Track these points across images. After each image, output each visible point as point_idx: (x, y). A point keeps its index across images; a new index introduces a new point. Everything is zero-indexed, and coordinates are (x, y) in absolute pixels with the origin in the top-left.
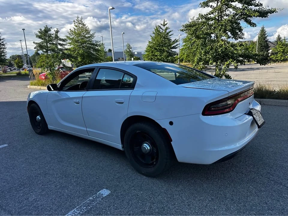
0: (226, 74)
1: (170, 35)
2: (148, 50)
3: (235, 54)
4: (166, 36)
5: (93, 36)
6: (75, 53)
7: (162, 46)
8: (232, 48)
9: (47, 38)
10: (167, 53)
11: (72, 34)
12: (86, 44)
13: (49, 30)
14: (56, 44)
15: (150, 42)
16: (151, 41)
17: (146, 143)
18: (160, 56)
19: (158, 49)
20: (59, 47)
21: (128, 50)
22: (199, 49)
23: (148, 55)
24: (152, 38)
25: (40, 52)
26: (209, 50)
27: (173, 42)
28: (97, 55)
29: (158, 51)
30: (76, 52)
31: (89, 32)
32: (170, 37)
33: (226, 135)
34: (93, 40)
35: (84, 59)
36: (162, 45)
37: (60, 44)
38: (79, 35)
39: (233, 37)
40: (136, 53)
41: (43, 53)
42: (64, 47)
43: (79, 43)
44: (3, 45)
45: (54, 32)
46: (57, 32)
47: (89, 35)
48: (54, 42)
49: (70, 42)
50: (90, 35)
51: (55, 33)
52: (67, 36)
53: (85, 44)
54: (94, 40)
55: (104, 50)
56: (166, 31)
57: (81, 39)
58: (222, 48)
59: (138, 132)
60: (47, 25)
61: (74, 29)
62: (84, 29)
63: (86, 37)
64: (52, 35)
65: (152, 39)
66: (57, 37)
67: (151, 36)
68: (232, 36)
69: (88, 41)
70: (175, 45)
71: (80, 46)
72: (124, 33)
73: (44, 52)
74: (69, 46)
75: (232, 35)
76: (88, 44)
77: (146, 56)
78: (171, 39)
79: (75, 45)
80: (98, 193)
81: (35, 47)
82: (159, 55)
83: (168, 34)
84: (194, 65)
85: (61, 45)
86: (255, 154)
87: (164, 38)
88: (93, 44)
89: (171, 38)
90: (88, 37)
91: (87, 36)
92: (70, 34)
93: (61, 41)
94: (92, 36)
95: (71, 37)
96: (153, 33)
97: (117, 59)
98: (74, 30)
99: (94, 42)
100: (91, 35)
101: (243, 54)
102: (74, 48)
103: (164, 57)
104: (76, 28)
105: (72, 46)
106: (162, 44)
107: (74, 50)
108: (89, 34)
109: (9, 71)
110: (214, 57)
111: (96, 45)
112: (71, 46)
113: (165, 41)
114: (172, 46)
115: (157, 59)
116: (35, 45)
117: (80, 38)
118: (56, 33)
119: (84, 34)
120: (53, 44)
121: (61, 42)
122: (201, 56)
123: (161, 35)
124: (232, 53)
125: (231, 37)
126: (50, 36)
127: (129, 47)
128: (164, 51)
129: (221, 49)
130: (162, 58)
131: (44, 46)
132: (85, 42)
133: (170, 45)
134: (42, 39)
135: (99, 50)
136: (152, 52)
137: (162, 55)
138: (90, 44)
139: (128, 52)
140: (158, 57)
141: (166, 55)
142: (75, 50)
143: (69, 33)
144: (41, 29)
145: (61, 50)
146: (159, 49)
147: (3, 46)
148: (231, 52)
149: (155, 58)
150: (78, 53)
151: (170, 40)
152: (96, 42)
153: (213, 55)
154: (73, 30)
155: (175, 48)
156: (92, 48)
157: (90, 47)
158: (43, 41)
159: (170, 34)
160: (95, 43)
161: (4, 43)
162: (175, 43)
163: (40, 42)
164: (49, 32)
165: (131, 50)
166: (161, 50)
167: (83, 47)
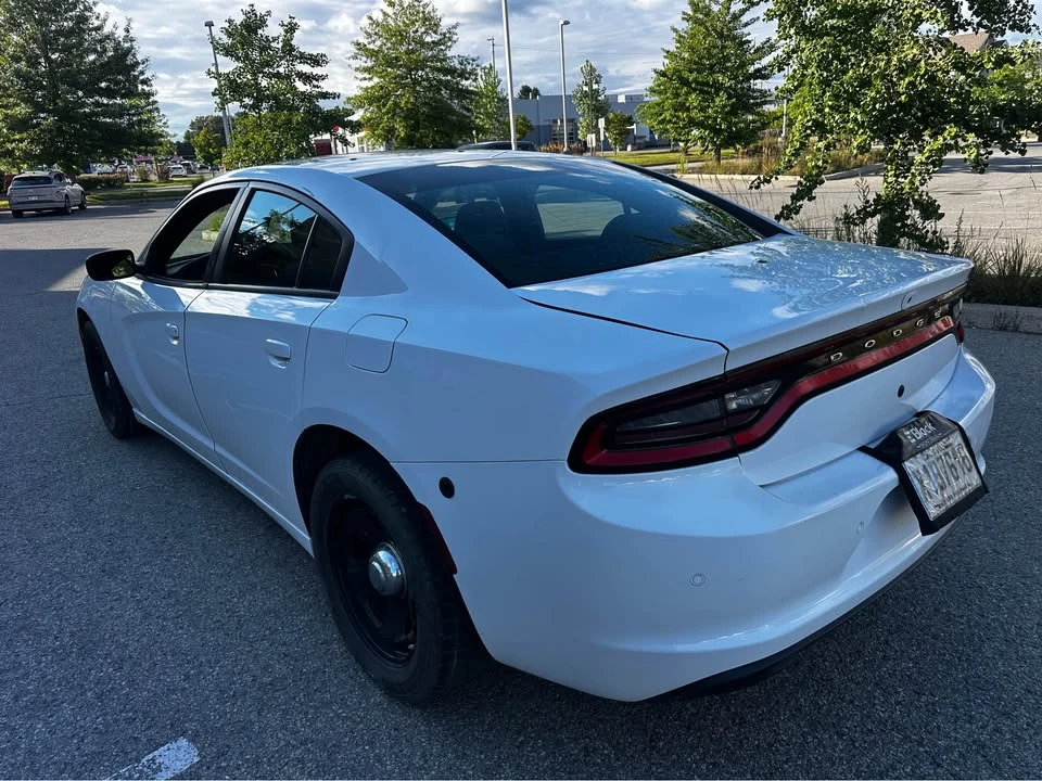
0: (921, 195)
1: (747, 24)
2: (659, 86)
3: (977, 102)
4: (729, 30)
5: (450, 39)
6: (384, 106)
7: (709, 69)
8: (962, 77)
9: (255, 55)
10: (729, 98)
11: (376, 34)
12: (428, 70)
13: (262, 22)
14: (288, 77)
15: (668, 52)
16: (672, 48)
17: (388, 549)
18: (703, 110)
19: (695, 81)
20: (300, 86)
21: (586, 88)
22: (811, 84)
23: (658, 105)
24: (681, 36)
25: (234, 108)
26: (852, 86)
27: (756, 52)
28: (465, 112)
29: (695, 90)
30: (390, 102)
31: (437, 25)
32: (745, 30)
33: (698, 580)
34: (449, 54)
35: (416, 127)
36: (712, 67)
37: (301, 75)
38: (400, 35)
39: (980, 24)
40: (622, 99)
41: (242, 110)
42: (314, 86)
43: (401, 66)
44: (145, 82)
45: (281, 31)
46: (291, 28)
47: (436, 38)
48: (281, 70)
49: (369, 64)
50: (439, 37)
51: (283, 33)
52: (359, 44)
53: (423, 70)
54: (454, 52)
55: (499, 89)
56: (729, 9)
57: (408, 52)
58: (912, 79)
59: (347, 497)
60: (252, 5)
61: (385, 14)
62: (418, 12)
63: (423, 44)
64: (274, 41)
65: (679, 42)
66: (289, 48)
67: (675, 30)
68: (976, 20)
69: (435, 58)
70: (766, 61)
71: (402, 78)
72: (566, 23)
73: (245, 107)
74: (365, 79)
75: (976, 13)
76: (434, 69)
77: (652, 110)
78: (749, 38)
79: (387, 75)
80: (144, 760)
81: (216, 89)
82: (695, 108)
83: (736, 17)
84: (787, 151)
85: (306, 78)
86: (949, 618)
87: (721, 35)
88: (451, 71)
89: (749, 34)
90: (433, 42)
91: (428, 39)
92: (369, 35)
93: (304, 63)
94: (447, 39)
95: (371, 46)
96: (683, 19)
97: (548, 123)
98: (385, 20)
99: (456, 63)
100: (445, 34)
101: (1015, 101)
102: (382, 87)
103: (716, 112)
104: (390, 11)
105: (376, 80)
106: (708, 59)
107: (382, 97)
108: (435, 32)
109: (184, 172)
110: (877, 120)
111: (463, 75)
112: (371, 79)
113: (724, 47)
114: (752, 69)
115: (690, 122)
116: (214, 84)
117: (403, 48)
118: (286, 32)
119: (417, 31)
120: (278, 75)
121: (306, 68)
122: (824, 116)
123: (708, 24)
124: (965, 99)
125: (969, 24)
126: (265, 46)
127: (592, 75)
128: (718, 87)
129: (910, 83)
130: (709, 117)
131: (246, 84)
132: (421, 65)
133: (743, 65)
134: (238, 59)
135: (472, 92)
136: (677, 95)
137: (709, 106)
138: (439, 70)
139: (585, 95)
140: (693, 114)
141: (724, 106)
142: (387, 96)
143: (366, 32)
144: (230, 21)
145: (305, 97)
146: (698, 83)
147: (145, 87)
148: (958, 95)
149: (678, 117)
150: (396, 104)
151: (742, 44)
152: (463, 61)
153: (874, 109)
154: (380, 21)
155: (765, 77)
156: (447, 84)
157: (440, 81)
158: (241, 65)
159: (744, 19)
160: (458, 66)
161: (148, 75)
162: (764, 55)
163: (231, 69)
164: (260, 32)
165: (595, 86)
166: (707, 84)
167: (415, 82)
